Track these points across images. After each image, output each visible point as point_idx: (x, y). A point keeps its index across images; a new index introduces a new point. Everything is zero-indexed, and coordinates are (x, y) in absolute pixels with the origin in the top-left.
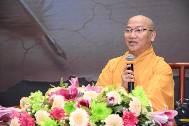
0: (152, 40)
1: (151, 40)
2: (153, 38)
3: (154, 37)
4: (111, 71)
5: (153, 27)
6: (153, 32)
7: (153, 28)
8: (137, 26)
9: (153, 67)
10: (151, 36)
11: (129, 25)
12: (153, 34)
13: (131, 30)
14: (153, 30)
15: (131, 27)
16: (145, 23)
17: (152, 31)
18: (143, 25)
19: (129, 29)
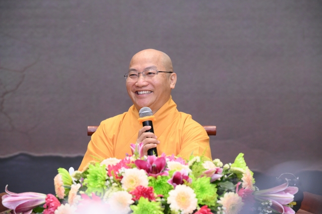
0: (172, 86)
1: (169, 86)
2: (172, 83)
3: (174, 81)
4: (110, 139)
5: (172, 66)
6: (172, 74)
7: (171, 68)
8: (146, 67)
9: (179, 130)
10: (170, 80)
11: (133, 67)
12: (172, 77)
13: (137, 74)
14: (171, 70)
15: (136, 69)
16: (157, 61)
17: (171, 72)
18: (156, 66)
19: (133, 73)
